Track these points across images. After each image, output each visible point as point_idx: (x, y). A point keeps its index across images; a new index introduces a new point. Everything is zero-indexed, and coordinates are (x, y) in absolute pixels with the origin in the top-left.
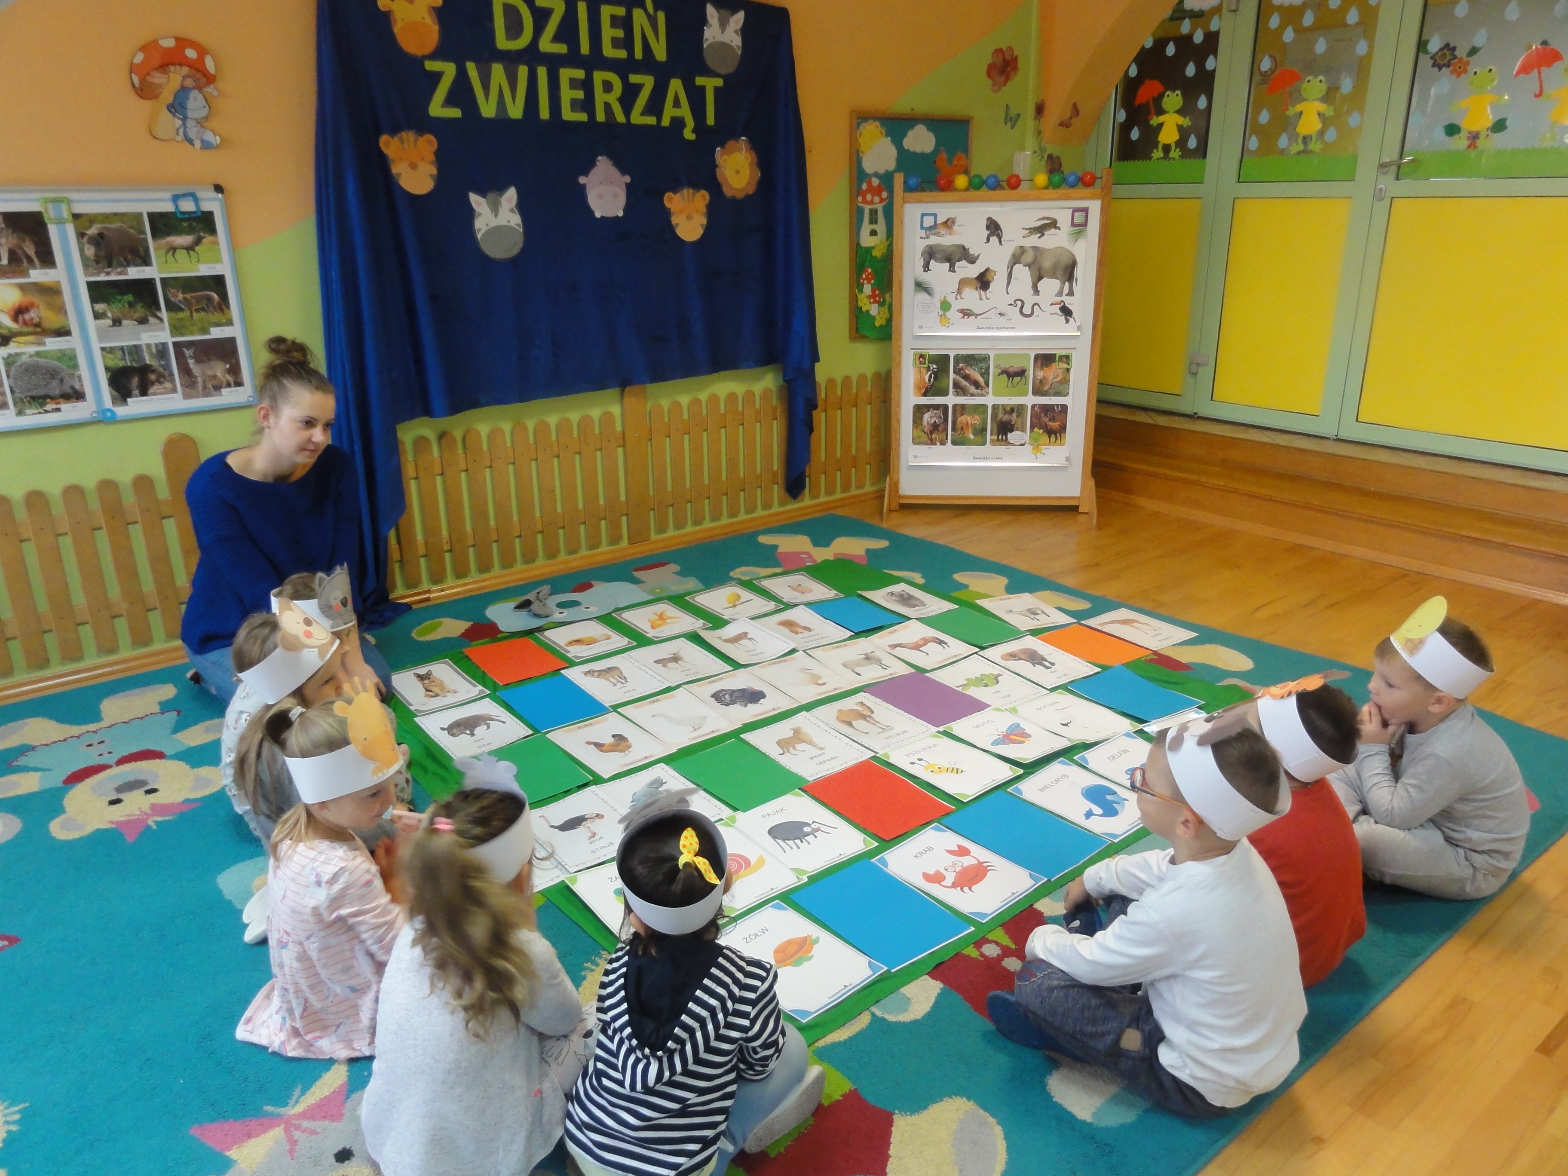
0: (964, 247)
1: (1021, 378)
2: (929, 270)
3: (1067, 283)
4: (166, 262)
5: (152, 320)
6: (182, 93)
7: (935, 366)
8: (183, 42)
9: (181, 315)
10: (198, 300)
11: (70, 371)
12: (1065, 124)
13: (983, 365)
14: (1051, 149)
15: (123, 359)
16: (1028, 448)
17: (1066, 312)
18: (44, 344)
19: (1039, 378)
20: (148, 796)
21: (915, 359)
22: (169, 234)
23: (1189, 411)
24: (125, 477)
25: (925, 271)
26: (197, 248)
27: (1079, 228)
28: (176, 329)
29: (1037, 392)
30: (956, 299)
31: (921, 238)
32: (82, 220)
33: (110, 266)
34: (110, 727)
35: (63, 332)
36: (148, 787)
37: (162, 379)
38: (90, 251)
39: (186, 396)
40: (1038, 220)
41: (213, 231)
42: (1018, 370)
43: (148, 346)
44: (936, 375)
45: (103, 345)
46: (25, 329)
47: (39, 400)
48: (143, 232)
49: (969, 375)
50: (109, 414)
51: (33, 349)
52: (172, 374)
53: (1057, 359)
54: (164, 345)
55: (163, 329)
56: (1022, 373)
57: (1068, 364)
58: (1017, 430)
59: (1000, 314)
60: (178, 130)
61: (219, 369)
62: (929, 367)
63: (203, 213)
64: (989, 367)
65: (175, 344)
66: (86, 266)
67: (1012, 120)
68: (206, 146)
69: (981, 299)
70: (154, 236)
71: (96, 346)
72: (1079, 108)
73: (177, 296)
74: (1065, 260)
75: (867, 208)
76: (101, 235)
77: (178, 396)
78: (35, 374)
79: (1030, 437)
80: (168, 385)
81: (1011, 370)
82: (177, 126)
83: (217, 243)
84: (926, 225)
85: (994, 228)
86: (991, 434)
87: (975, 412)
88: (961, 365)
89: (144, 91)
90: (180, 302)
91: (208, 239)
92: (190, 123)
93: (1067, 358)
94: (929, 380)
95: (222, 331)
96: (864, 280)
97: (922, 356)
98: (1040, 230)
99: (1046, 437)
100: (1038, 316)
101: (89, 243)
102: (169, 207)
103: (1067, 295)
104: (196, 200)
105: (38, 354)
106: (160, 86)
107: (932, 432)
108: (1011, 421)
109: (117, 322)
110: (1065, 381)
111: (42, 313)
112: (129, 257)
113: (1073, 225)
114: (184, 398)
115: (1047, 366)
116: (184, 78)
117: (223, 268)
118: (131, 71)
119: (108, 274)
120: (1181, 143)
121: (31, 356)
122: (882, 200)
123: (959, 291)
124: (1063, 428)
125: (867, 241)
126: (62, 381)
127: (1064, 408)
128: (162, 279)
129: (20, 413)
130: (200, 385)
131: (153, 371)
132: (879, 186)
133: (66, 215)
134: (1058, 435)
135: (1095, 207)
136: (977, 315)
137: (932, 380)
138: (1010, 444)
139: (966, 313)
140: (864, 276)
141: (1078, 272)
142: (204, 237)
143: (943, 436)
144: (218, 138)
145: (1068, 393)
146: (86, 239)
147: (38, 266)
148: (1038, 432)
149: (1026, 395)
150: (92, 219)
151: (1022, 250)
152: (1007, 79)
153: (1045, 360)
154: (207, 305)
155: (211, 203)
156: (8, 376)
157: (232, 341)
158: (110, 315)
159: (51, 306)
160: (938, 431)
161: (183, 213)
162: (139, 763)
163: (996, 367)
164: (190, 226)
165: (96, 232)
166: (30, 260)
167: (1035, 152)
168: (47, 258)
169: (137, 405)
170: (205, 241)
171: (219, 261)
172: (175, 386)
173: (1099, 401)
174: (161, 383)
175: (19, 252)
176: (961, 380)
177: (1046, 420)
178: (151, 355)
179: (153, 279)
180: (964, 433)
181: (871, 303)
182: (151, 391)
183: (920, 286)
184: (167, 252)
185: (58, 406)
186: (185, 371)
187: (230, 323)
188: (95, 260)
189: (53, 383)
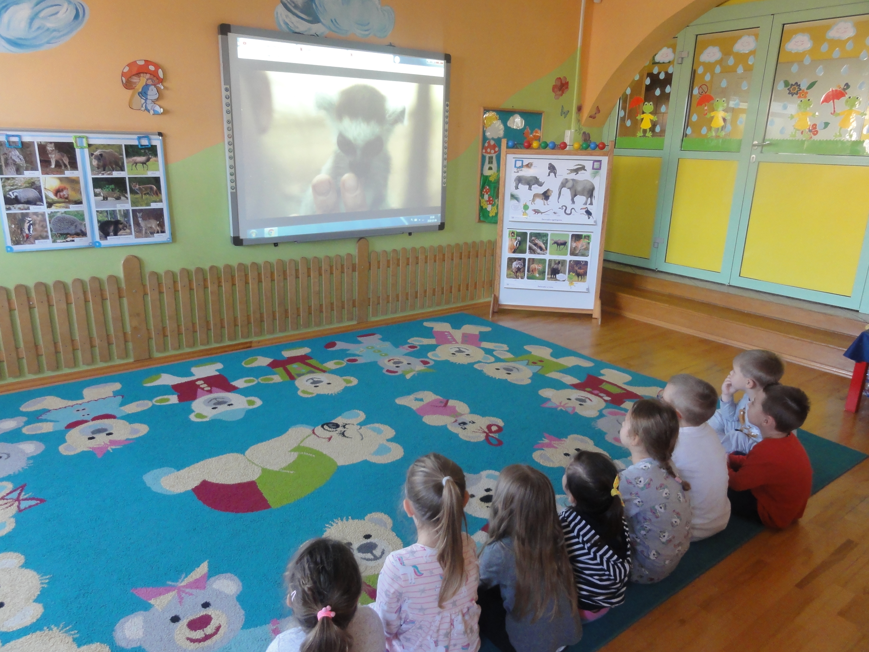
0: (536, 178)
1: (564, 246)
2: (518, 188)
3: (589, 198)
4: (132, 169)
5: (123, 198)
6: (147, 86)
7: (519, 238)
8: (148, 62)
10: (146, 189)
11: (81, 222)
12: (592, 117)
13: (545, 239)
14: (585, 129)
15: (107, 217)
16: (567, 283)
17: (589, 213)
18: (69, 208)
19: (574, 247)
20: (108, 436)
21: (509, 234)
22: (134, 156)
23: (653, 268)
24: (104, 276)
25: (516, 189)
26: (147, 163)
27: (597, 170)
28: (134, 203)
29: (573, 254)
30: (532, 204)
31: (514, 172)
32: (92, 147)
33: (104, 170)
34: (88, 402)
35: (79, 202)
36: (107, 432)
37: (125, 228)
38: (95, 163)
39: (137, 237)
40: (575, 166)
41: (156, 155)
42: (562, 242)
43: (120, 211)
44: (520, 243)
45: (98, 210)
46: (60, 200)
47: (64, 236)
48: (122, 155)
49: (537, 243)
50: (97, 244)
51: (63, 210)
52: (130, 226)
53: (583, 237)
54: (128, 211)
55: (128, 203)
56: (564, 244)
57: (589, 240)
58: (561, 273)
59: (554, 213)
60: (142, 105)
61: (154, 224)
62: (516, 239)
63: (152, 146)
64: (547, 240)
65: (133, 210)
66: (92, 170)
67: (565, 113)
68: (156, 113)
69: (545, 205)
70: (127, 156)
71: (94, 210)
72: (600, 109)
73: (135, 187)
74: (588, 187)
75: (488, 156)
76: (101, 155)
77: (133, 236)
78: (63, 223)
79: (568, 277)
80: (128, 231)
81: (559, 242)
82: (142, 103)
83: (157, 161)
84: (518, 165)
85: (552, 169)
86: (548, 275)
87: (539, 263)
88: (533, 238)
89: (128, 85)
90: (137, 189)
91: (153, 159)
92: (149, 102)
93: (588, 237)
94: (516, 245)
95: (157, 205)
96: (485, 192)
97: (513, 233)
98: (576, 171)
99: (576, 278)
100: (574, 215)
101: (95, 159)
102: (135, 143)
103: (589, 204)
104: (149, 140)
105: (65, 212)
106: (135, 83)
107: (517, 272)
108: (558, 268)
109: (105, 198)
110: (587, 249)
111: (69, 192)
112: (114, 166)
113: (593, 168)
114: (135, 238)
115: (578, 241)
116: (147, 79)
117: (160, 174)
118: (122, 76)
119: (103, 174)
120: (652, 129)
121: (62, 213)
122: (495, 152)
123: (533, 200)
124: (585, 274)
125: (487, 172)
126: (76, 226)
127: (586, 263)
128: (129, 178)
129: (54, 241)
130: (144, 231)
131: (121, 224)
132: (494, 144)
133: (85, 145)
134: (583, 277)
135: (605, 160)
136: (542, 213)
137: (518, 245)
138: (557, 280)
139: (537, 211)
140: (485, 190)
141: (595, 193)
142: (152, 158)
143: (522, 274)
144: (162, 110)
145: (588, 255)
146: (93, 156)
147: (69, 169)
148: (572, 275)
149: (566, 255)
150: (97, 147)
151: (567, 181)
152: (563, 93)
153: (577, 237)
154: (150, 192)
155: (157, 141)
156: (50, 223)
157: (161, 210)
158: (102, 194)
159: (74, 189)
160: (520, 271)
161: (142, 146)
162: (103, 420)
163: (552, 240)
164: (145, 152)
165: (99, 153)
166: (65, 166)
167: (576, 130)
168: (74, 165)
169: (112, 240)
170: (151, 160)
171: (158, 170)
172: (131, 231)
173: (605, 260)
174: (125, 230)
175: (61, 162)
176: (533, 246)
177: (576, 268)
178: (121, 215)
179: (125, 178)
180: (533, 274)
181: (487, 204)
182: (119, 233)
183: (513, 197)
184: (132, 165)
185: (73, 239)
186: (137, 224)
187: (161, 201)
188: (97, 167)
189: (73, 227)
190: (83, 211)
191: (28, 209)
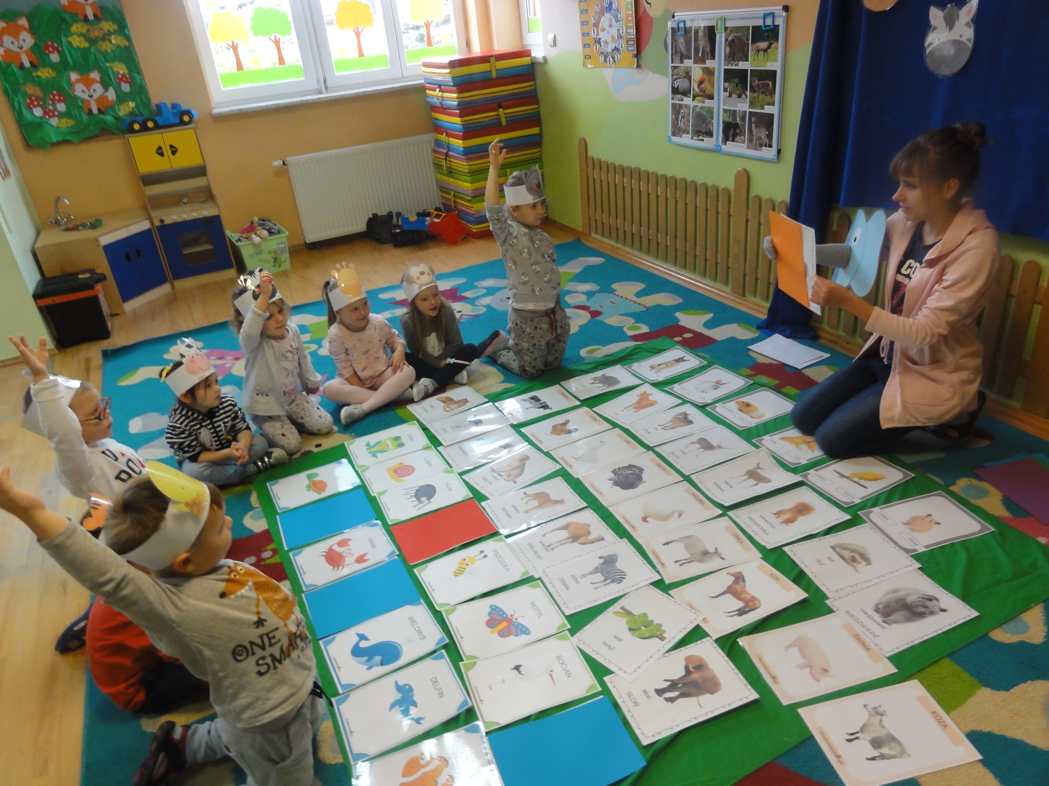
4: (754, 59)
9: (755, 95)
10: (763, 86)
11: (711, 120)
15: (729, 117)
18: (705, 103)
26: (768, 51)
28: (752, 105)
32: (728, 31)
33: (733, 60)
35: (711, 97)
37: (742, 134)
38: (728, 50)
39: (748, 147)
43: (739, 111)
45: (724, 108)
46: (701, 93)
47: (699, 133)
50: (720, 148)
51: (701, 105)
52: (745, 132)
54: (745, 112)
55: (746, 103)
61: (763, 133)
63: (775, 26)
65: (749, 112)
71: (722, 107)
73: (755, 82)
76: (733, 40)
77: (745, 145)
78: (700, 119)
80: (742, 138)
83: (777, 48)
90: (755, 86)
95: (770, 109)
101: (728, 45)
102: (760, 23)
104: (774, 17)
105: (702, 108)
109: (730, 95)
111: (707, 85)
112: (741, 55)
117: (777, 65)
121: (700, 108)
126: (707, 124)
128: (751, 70)
129: (693, 138)
131: (739, 128)
133: (723, 28)
142: (773, 43)
146: (728, 42)
147: (710, 58)
154: (766, 90)
155: (780, 19)
156: (692, 117)
157: (772, 116)
158: (729, 90)
159: (710, 82)
161: (766, 26)
164: (768, 35)
165: (732, 38)
166: (708, 54)
168: (713, 54)
169: (731, 147)
171: (776, 60)
172: (745, 139)
174: (741, 136)
175: (705, 49)
178: (740, 117)
179: (748, 70)
182: (736, 139)
184: (755, 53)
185: (703, 138)
186: (750, 131)
187: (773, 104)
188: (729, 56)
189: (704, 125)
190: (713, 108)
191: (682, 100)
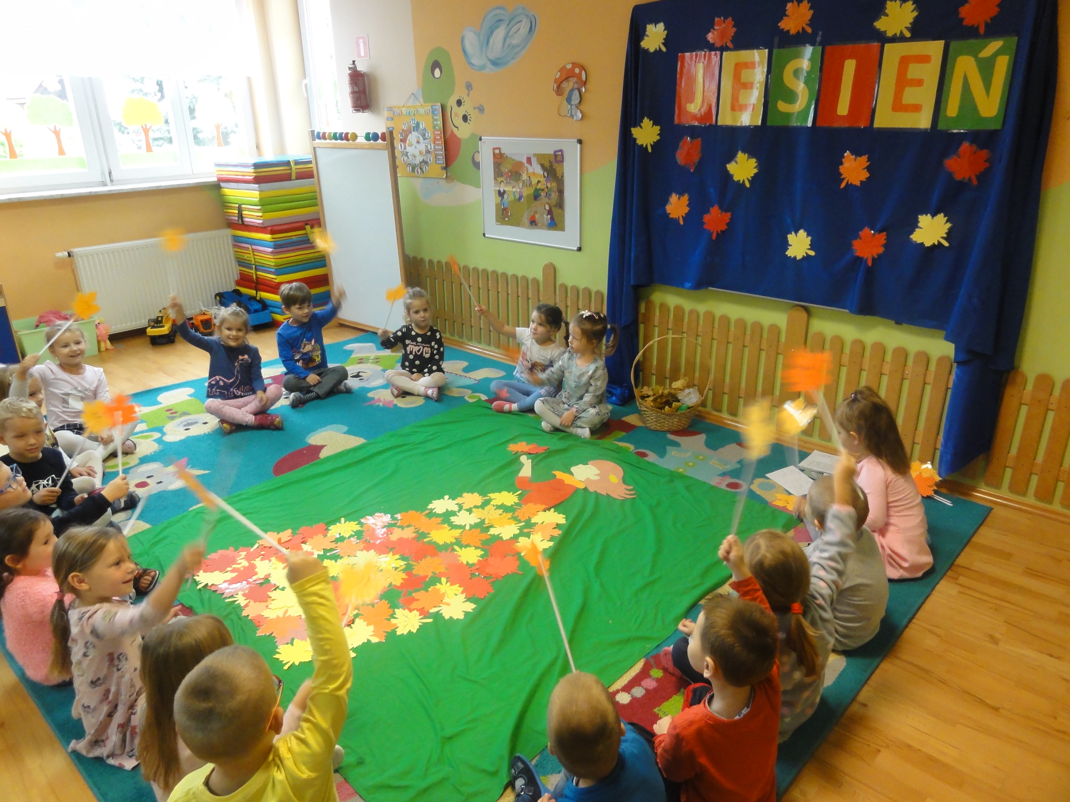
8: (575, 65)
89: (559, 91)
118: (554, 82)
